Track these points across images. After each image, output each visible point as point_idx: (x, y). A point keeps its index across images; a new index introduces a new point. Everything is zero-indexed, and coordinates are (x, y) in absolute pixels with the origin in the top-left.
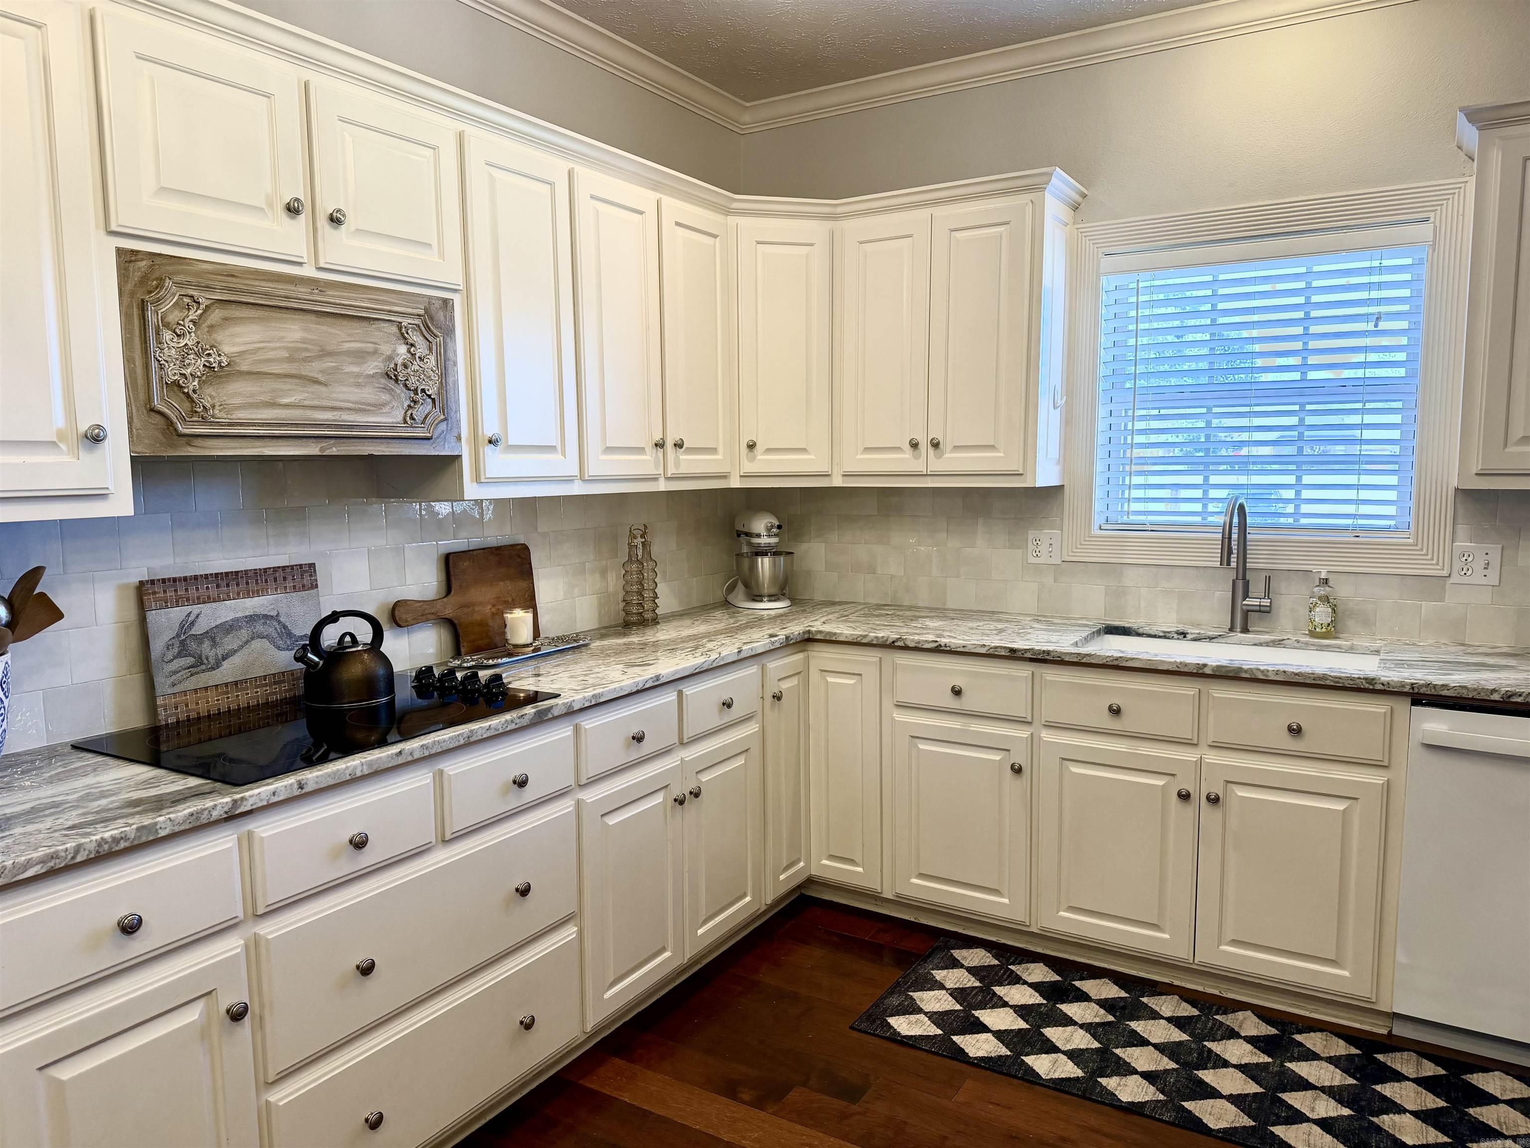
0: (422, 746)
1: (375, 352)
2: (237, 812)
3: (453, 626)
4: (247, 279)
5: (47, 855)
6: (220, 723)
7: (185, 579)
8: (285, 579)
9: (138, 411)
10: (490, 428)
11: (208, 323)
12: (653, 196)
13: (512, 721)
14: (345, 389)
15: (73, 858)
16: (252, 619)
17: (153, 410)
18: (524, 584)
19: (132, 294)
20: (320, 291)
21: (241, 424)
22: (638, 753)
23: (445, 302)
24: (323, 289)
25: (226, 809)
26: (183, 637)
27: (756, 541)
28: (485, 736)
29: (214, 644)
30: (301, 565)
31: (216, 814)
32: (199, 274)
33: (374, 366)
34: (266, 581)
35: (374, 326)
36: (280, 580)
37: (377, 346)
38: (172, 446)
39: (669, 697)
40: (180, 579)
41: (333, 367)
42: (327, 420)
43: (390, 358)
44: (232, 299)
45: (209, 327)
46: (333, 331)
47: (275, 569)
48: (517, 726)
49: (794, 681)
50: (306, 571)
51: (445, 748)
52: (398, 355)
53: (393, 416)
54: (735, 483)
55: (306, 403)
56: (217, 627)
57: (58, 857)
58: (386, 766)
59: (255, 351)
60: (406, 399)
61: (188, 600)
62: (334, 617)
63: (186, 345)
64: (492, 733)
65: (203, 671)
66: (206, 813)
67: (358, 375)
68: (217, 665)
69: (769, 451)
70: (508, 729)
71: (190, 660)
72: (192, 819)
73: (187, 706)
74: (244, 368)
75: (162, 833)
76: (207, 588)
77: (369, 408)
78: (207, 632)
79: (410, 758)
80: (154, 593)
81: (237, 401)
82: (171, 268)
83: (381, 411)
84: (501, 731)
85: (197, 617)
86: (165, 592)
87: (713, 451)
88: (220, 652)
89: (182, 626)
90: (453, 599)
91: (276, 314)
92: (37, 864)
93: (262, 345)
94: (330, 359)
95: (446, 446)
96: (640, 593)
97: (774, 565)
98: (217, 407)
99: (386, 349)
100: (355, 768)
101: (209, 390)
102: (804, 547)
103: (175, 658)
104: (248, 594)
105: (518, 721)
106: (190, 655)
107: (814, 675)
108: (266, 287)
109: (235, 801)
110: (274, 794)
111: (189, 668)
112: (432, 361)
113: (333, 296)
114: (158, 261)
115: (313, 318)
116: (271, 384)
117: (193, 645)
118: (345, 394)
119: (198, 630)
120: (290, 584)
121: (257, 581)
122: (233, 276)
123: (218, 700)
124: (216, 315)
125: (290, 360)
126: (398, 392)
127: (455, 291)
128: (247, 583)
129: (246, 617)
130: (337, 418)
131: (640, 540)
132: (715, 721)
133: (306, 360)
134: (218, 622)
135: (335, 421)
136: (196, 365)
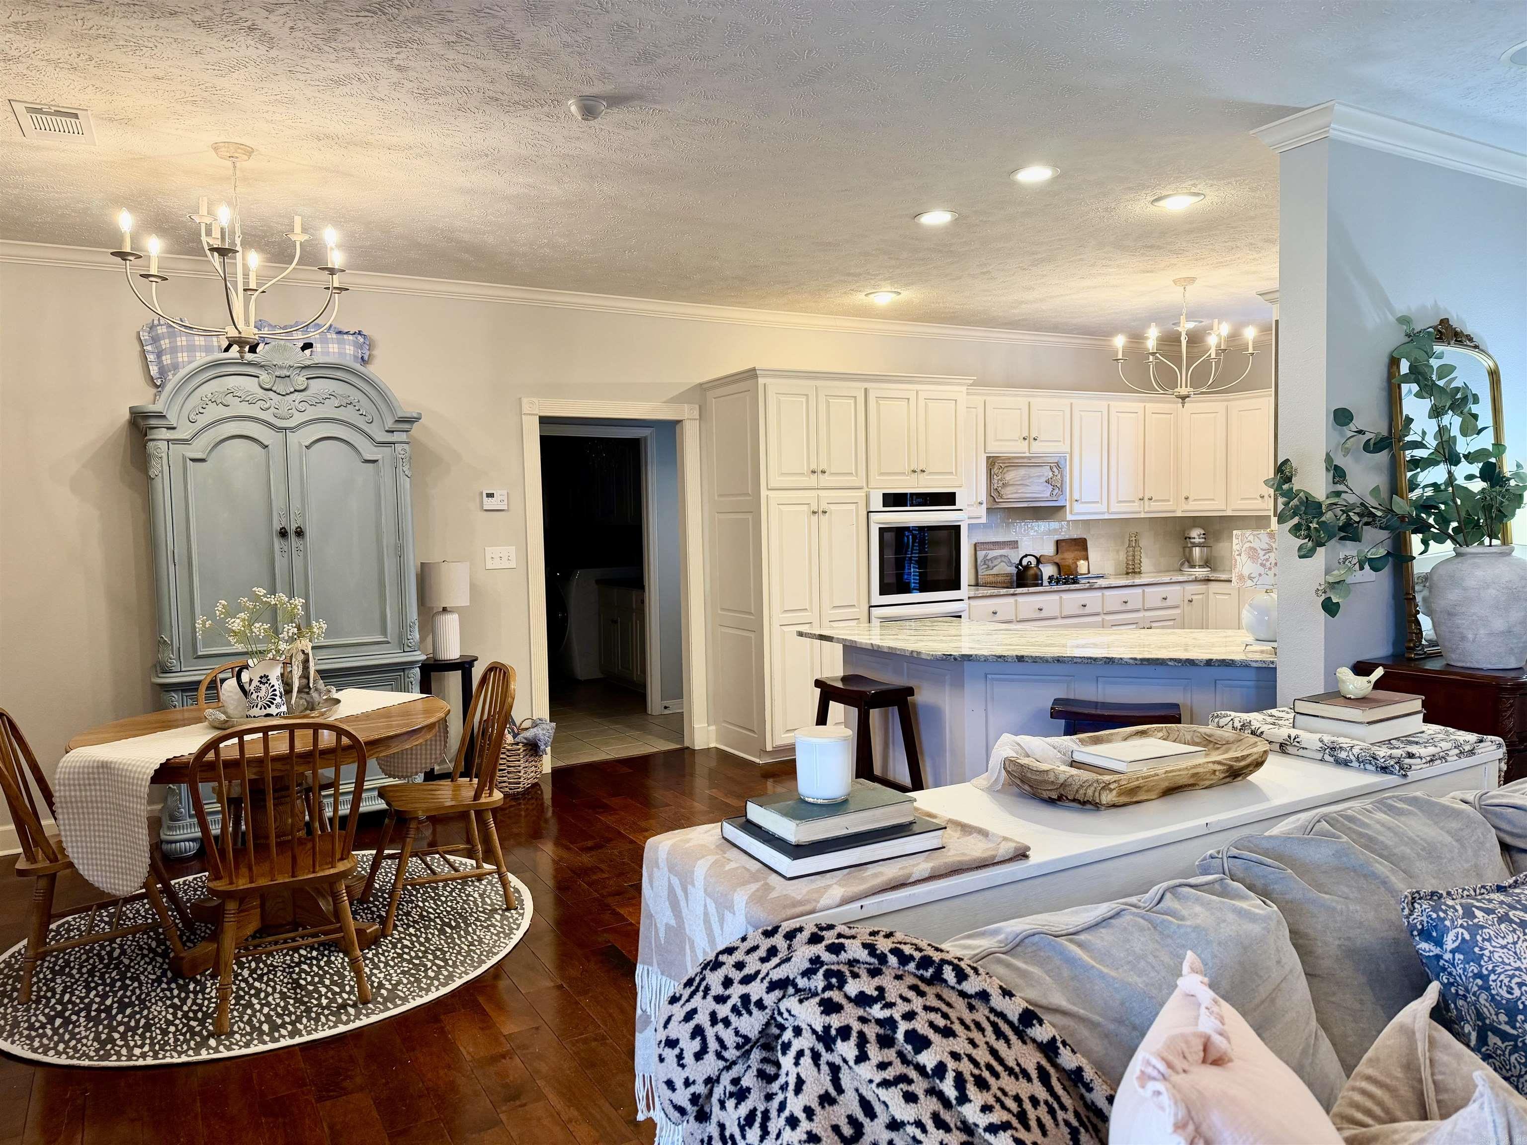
1: (1044, 475)
3: (1057, 565)
4: (1013, 459)
7: (985, 543)
9: (988, 496)
10: (1076, 496)
11: (1004, 472)
12: (1142, 405)
14: (1034, 487)
16: (1001, 556)
17: (992, 496)
18: (1084, 553)
19: (989, 467)
20: (1031, 460)
21: (1009, 499)
22: (1123, 608)
23: (1064, 458)
26: (985, 559)
27: (1193, 540)
29: (994, 562)
30: (1014, 540)
32: (1003, 460)
33: (1044, 479)
34: (1006, 545)
35: (1043, 467)
36: (1009, 544)
37: (1044, 473)
38: (994, 505)
39: (1139, 590)
41: (1032, 481)
42: (1029, 496)
43: (1047, 477)
44: (1010, 465)
46: (1033, 470)
47: (1007, 541)
49: (1200, 597)
50: (1015, 542)
52: (1050, 475)
53: (1047, 494)
54: (1179, 514)
55: (1026, 491)
56: (993, 557)
60: (1052, 489)
61: (987, 549)
62: (1026, 556)
63: (999, 478)
65: (989, 570)
67: (1039, 483)
68: (994, 568)
69: (1195, 500)
73: (985, 579)
74: (1012, 483)
76: (991, 546)
77: (1042, 492)
78: (990, 559)
80: (979, 546)
81: (1010, 492)
82: (996, 459)
83: (1045, 493)
85: (988, 554)
86: (981, 546)
87: (1169, 501)
88: (995, 564)
89: (985, 556)
90: (1059, 556)
91: (1019, 468)
93: (1014, 477)
94: (1032, 479)
95: (1062, 502)
96: (1133, 560)
97: (1201, 552)
98: (1005, 495)
99: (1046, 474)
101: (1004, 490)
102: (1221, 545)
103: (983, 565)
104: (1001, 549)
106: (986, 565)
107: (1211, 596)
108: (1018, 460)
112: (1059, 476)
113: (1033, 461)
114: (994, 458)
115: (1028, 467)
116: (1018, 487)
117: (987, 562)
118: (1036, 488)
119: (988, 558)
120: (1011, 546)
121: (1003, 545)
122: (1010, 459)
123: (992, 579)
124: (1006, 469)
125: (1022, 480)
126: (1049, 486)
127: (1067, 456)
128: (1000, 545)
130: (1032, 495)
131: (1134, 539)
132: (1160, 604)
133: (1026, 480)
134: (995, 556)
136: (1001, 483)
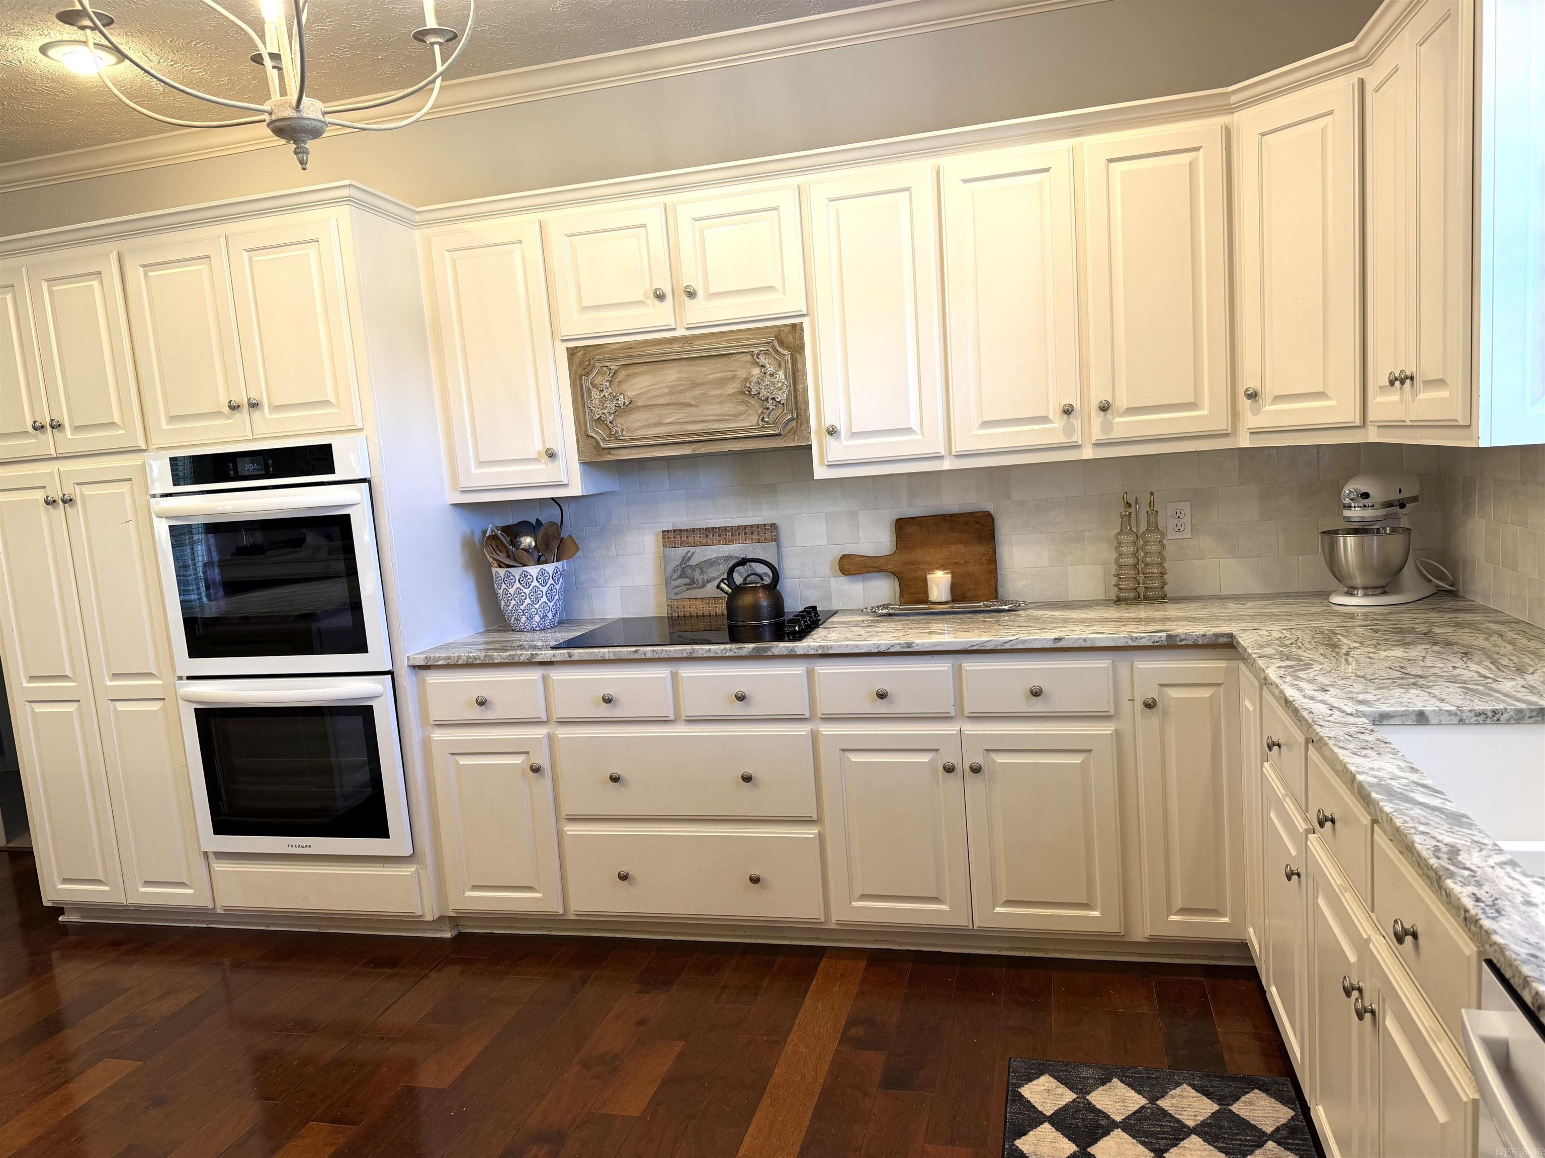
0: (653, 650)
1: (734, 377)
2: (534, 661)
3: (898, 579)
4: (640, 347)
5: (447, 657)
6: (704, 622)
7: (687, 530)
8: (752, 533)
9: (581, 437)
10: (832, 421)
11: (618, 380)
13: (730, 650)
14: (711, 407)
15: (457, 661)
16: (727, 558)
17: (588, 436)
18: (981, 549)
19: (576, 372)
20: (690, 343)
21: (639, 439)
23: (794, 326)
24: (692, 342)
25: (527, 657)
26: (683, 566)
28: (705, 655)
29: (702, 572)
30: (765, 525)
31: (522, 659)
32: (611, 352)
33: (732, 388)
34: (739, 534)
35: (732, 359)
36: (749, 534)
37: (735, 373)
38: (599, 455)
40: (684, 530)
41: (701, 394)
42: (698, 430)
43: (746, 379)
44: (630, 362)
45: (618, 382)
46: (701, 369)
47: (746, 527)
48: (734, 655)
50: (768, 529)
51: (671, 656)
52: (753, 376)
53: (748, 421)
55: (682, 420)
56: (704, 561)
57: (451, 659)
58: (626, 658)
59: (647, 392)
60: (760, 407)
61: (688, 543)
62: (743, 562)
63: (604, 395)
64: (712, 654)
65: (695, 588)
66: (517, 656)
67: (720, 396)
68: (704, 586)
69: (1277, 399)
70: (727, 655)
71: (687, 581)
72: (510, 658)
73: (684, 608)
74: (640, 404)
75: (496, 661)
76: (700, 537)
77: (729, 418)
78: (698, 564)
79: (643, 657)
80: (668, 538)
81: (637, 425)
82: (595, 353)
83: (739, 419)
84: (720, 655)
85: (693, 554)
86: (674, 537)
88: (705, 577)
89: (683, 559)
91: (659, 366)
92: (443, 659)
93: (648, 388)
94: (699, 388)
95: (796, 439)
96: (1134, 567)
98: (625, 430)
99: (742, 374)
100: (604, 653)
101: (620, 421)
103: (678, 578)
104: (726, 542)
105: (736, 651)
106: (687, 577)
108: (652, 350)
109: (532, 655)
110: (554, 656)
111: (686, 585)
112: (781, 375)
113: (699, 345)
114: (588, 349)
115: (685, 363)
116: (656, 412)
117: (689, 572)
118: (711, 410)
119: (693, 562)
120: (755, 537)
121: (732, 534)
122: (631, 348)
123: (703, 607)
124: (622, 374)
125: (671, 393)
126: (753, 402)
127: (804, 315)
128: (726, 535)
129: (724, 557)
130: (705, 428)
133: (681, 392)
134: (705, 559)
135: (703, 430)
136: (611, 406)
